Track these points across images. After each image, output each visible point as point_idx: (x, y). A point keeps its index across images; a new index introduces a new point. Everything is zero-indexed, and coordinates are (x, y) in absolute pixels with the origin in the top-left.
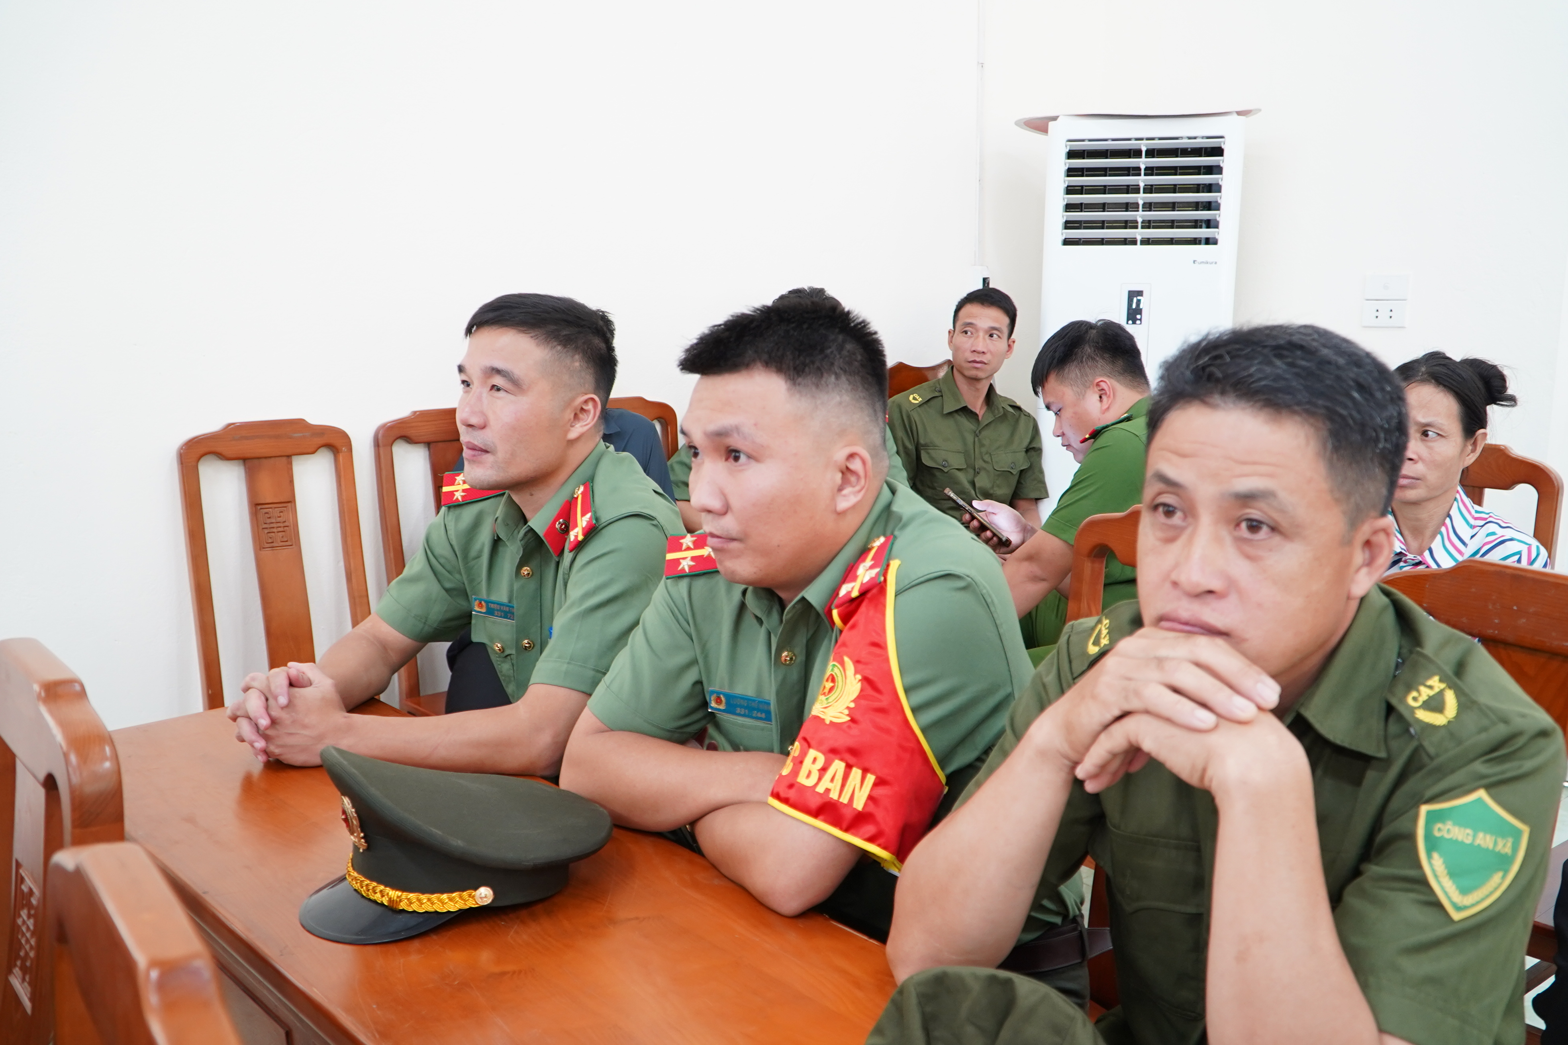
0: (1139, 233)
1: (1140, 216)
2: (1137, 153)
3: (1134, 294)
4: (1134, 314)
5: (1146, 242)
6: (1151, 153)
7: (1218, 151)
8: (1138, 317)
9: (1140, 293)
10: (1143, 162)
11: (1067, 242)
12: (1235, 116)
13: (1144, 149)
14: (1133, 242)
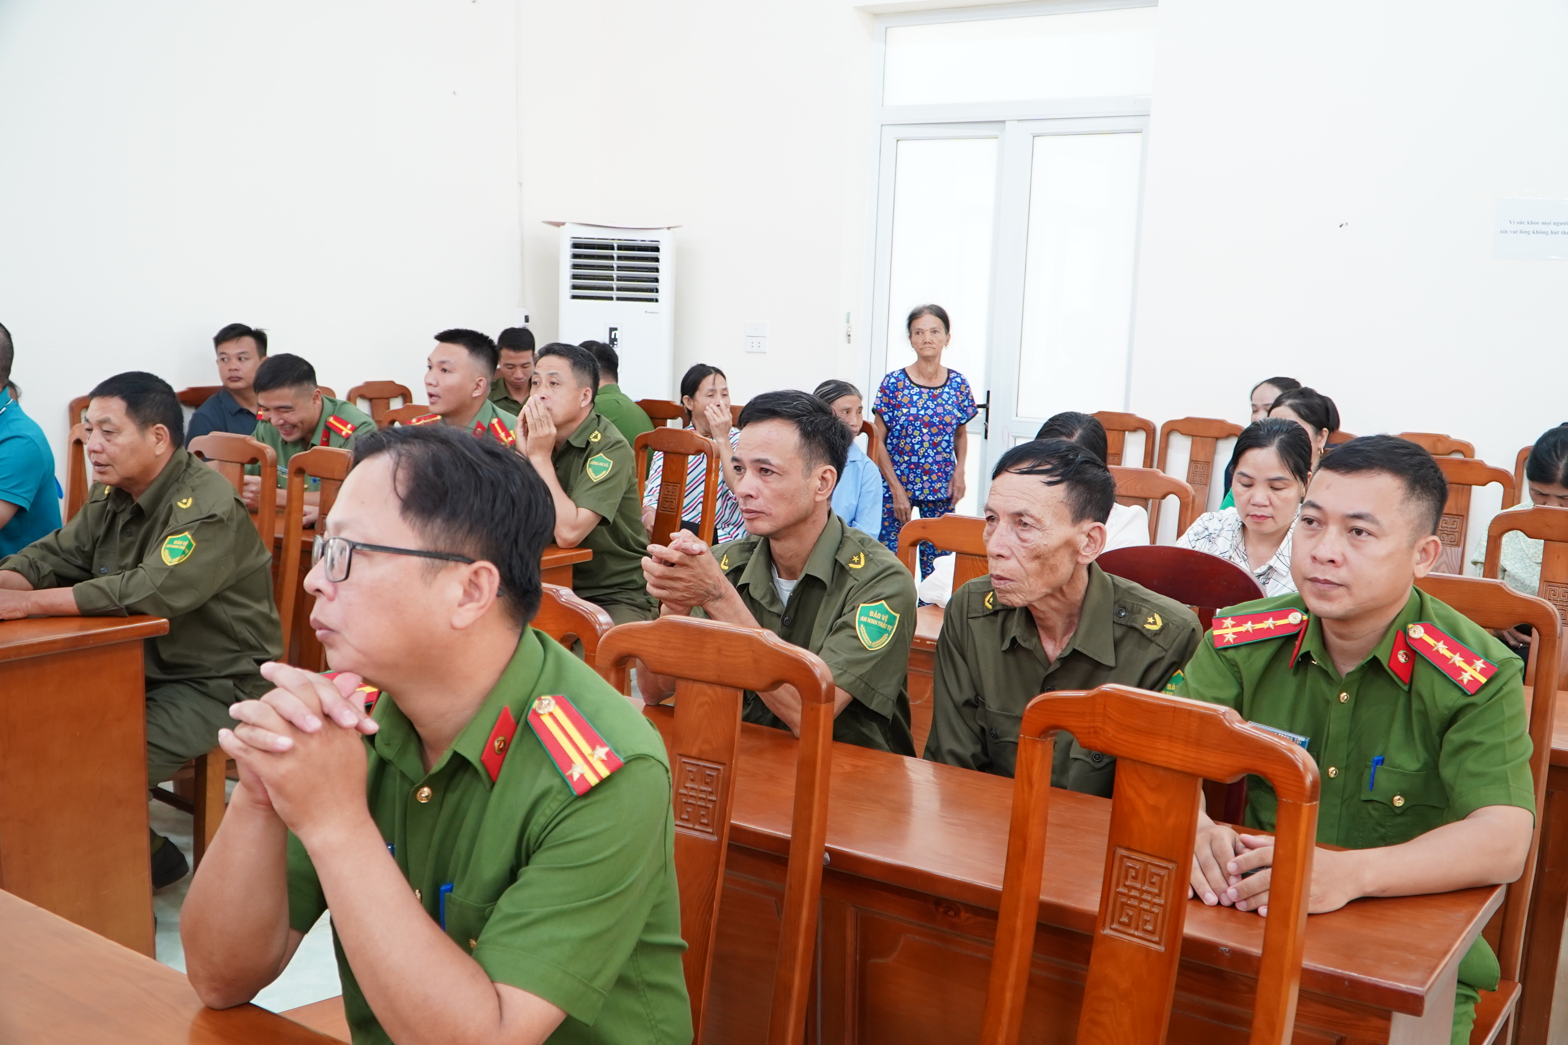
0: (615, 294)
1: (615, 284)
2: (612, 248)
3: (612, 330)
4: (613, 340)
5: (619, 299)
6: (620, 248)
7: (657, 249)
8: (615, 343)
9: (616, 329)
10: (615, 253)
11: (574, 297)
12: (666, 231)
13: (615, 245)
14: (611, 299)
